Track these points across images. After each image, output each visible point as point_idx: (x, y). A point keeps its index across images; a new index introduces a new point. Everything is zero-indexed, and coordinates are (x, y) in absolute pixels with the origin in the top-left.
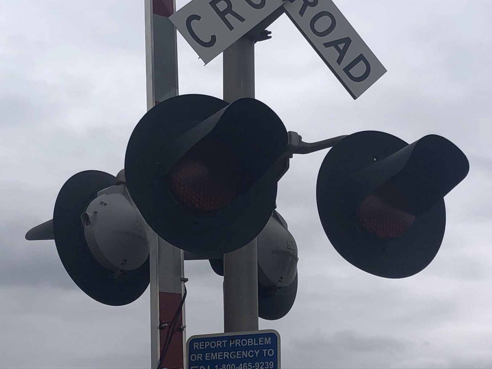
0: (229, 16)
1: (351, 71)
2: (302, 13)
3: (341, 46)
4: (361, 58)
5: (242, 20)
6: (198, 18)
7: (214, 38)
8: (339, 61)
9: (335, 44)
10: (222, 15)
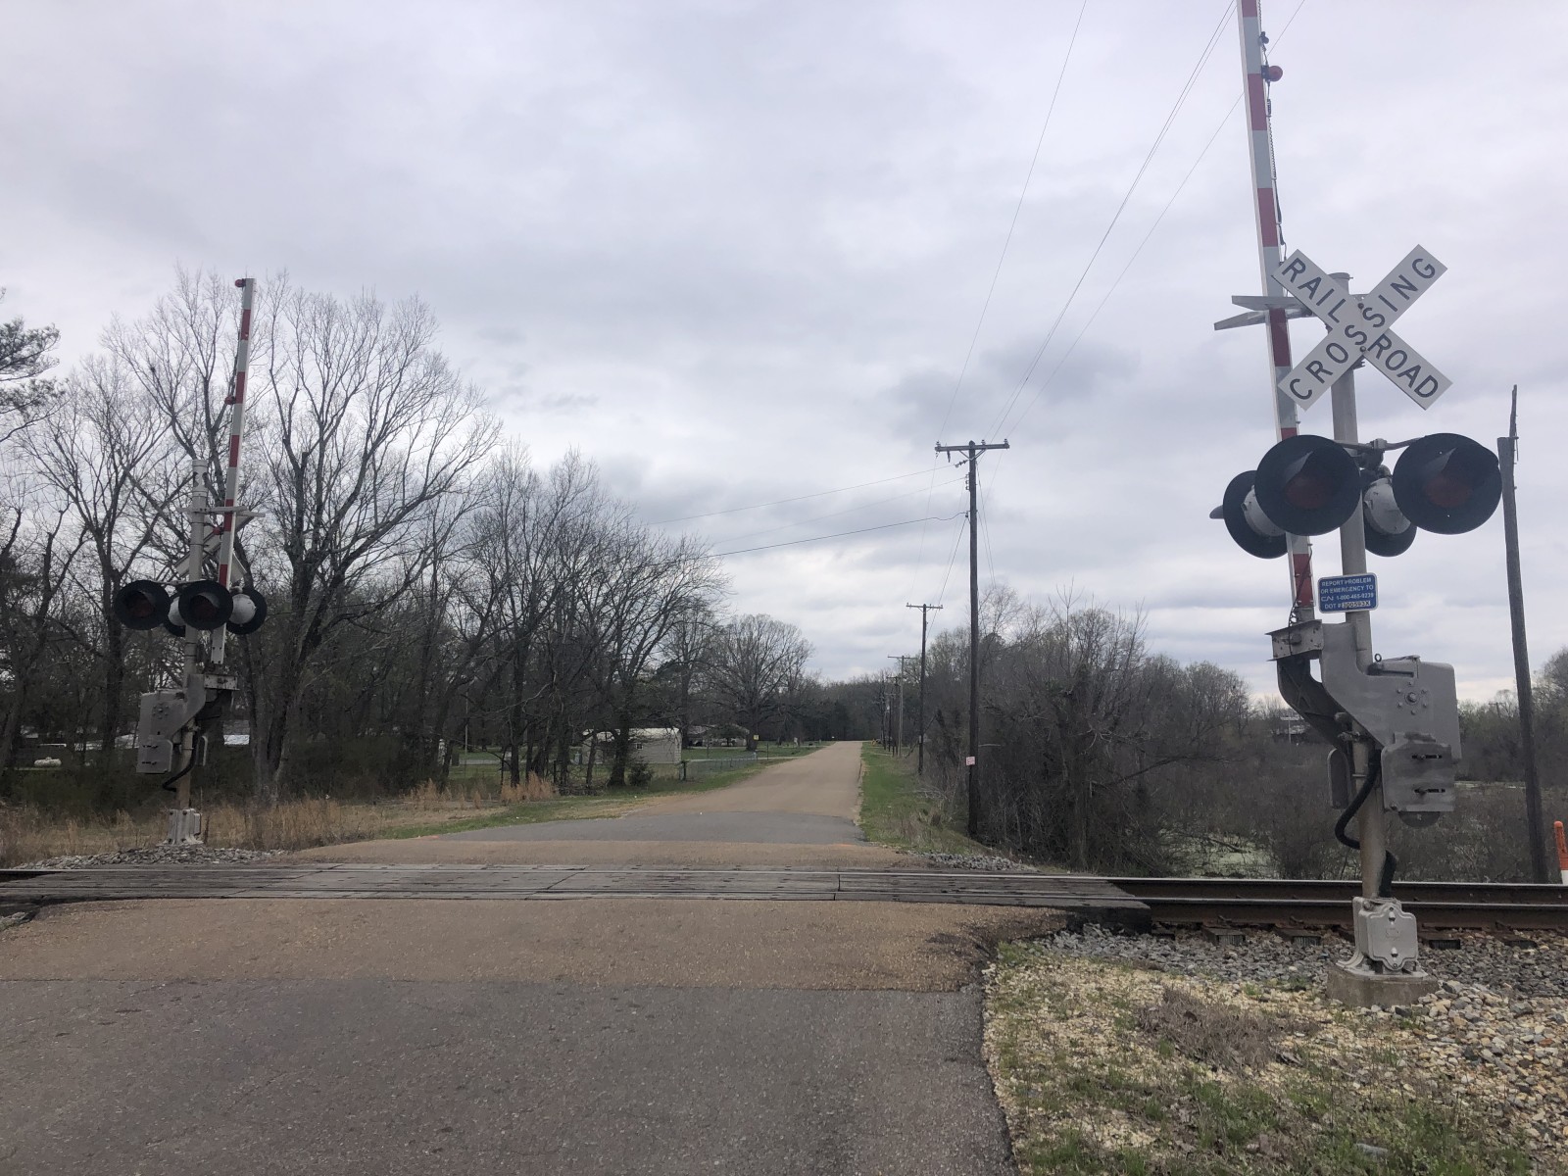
0: (1321, 374)
1: (1421, 391)
2: (1378, 356)
3: (1412, 374)
4: (1430, 378)
5: (1330, 374)
6: (1298, 380)
7: (1310, 392)
8: (1410, 385)
9: (1407, 373)
10: (1315, 374)
